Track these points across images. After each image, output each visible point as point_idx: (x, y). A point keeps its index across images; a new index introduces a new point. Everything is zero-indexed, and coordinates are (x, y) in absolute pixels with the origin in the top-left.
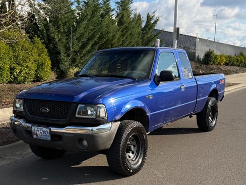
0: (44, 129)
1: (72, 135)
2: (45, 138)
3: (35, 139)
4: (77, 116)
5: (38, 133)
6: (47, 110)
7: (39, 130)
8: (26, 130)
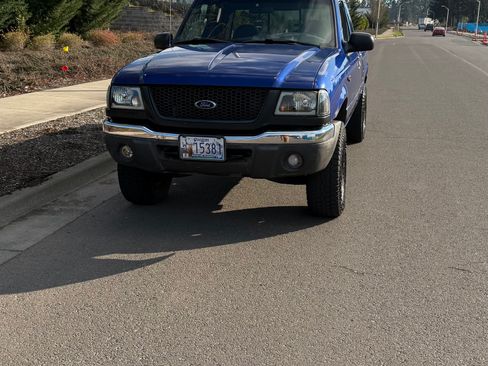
0: (211, 140)
1: (276, 148)
2: (210, 157)
3: (186, 160)
4: (277, 112)
5: (194, 148)
6: (212, 105)
7: (198, 142)
8: (158, 146)
